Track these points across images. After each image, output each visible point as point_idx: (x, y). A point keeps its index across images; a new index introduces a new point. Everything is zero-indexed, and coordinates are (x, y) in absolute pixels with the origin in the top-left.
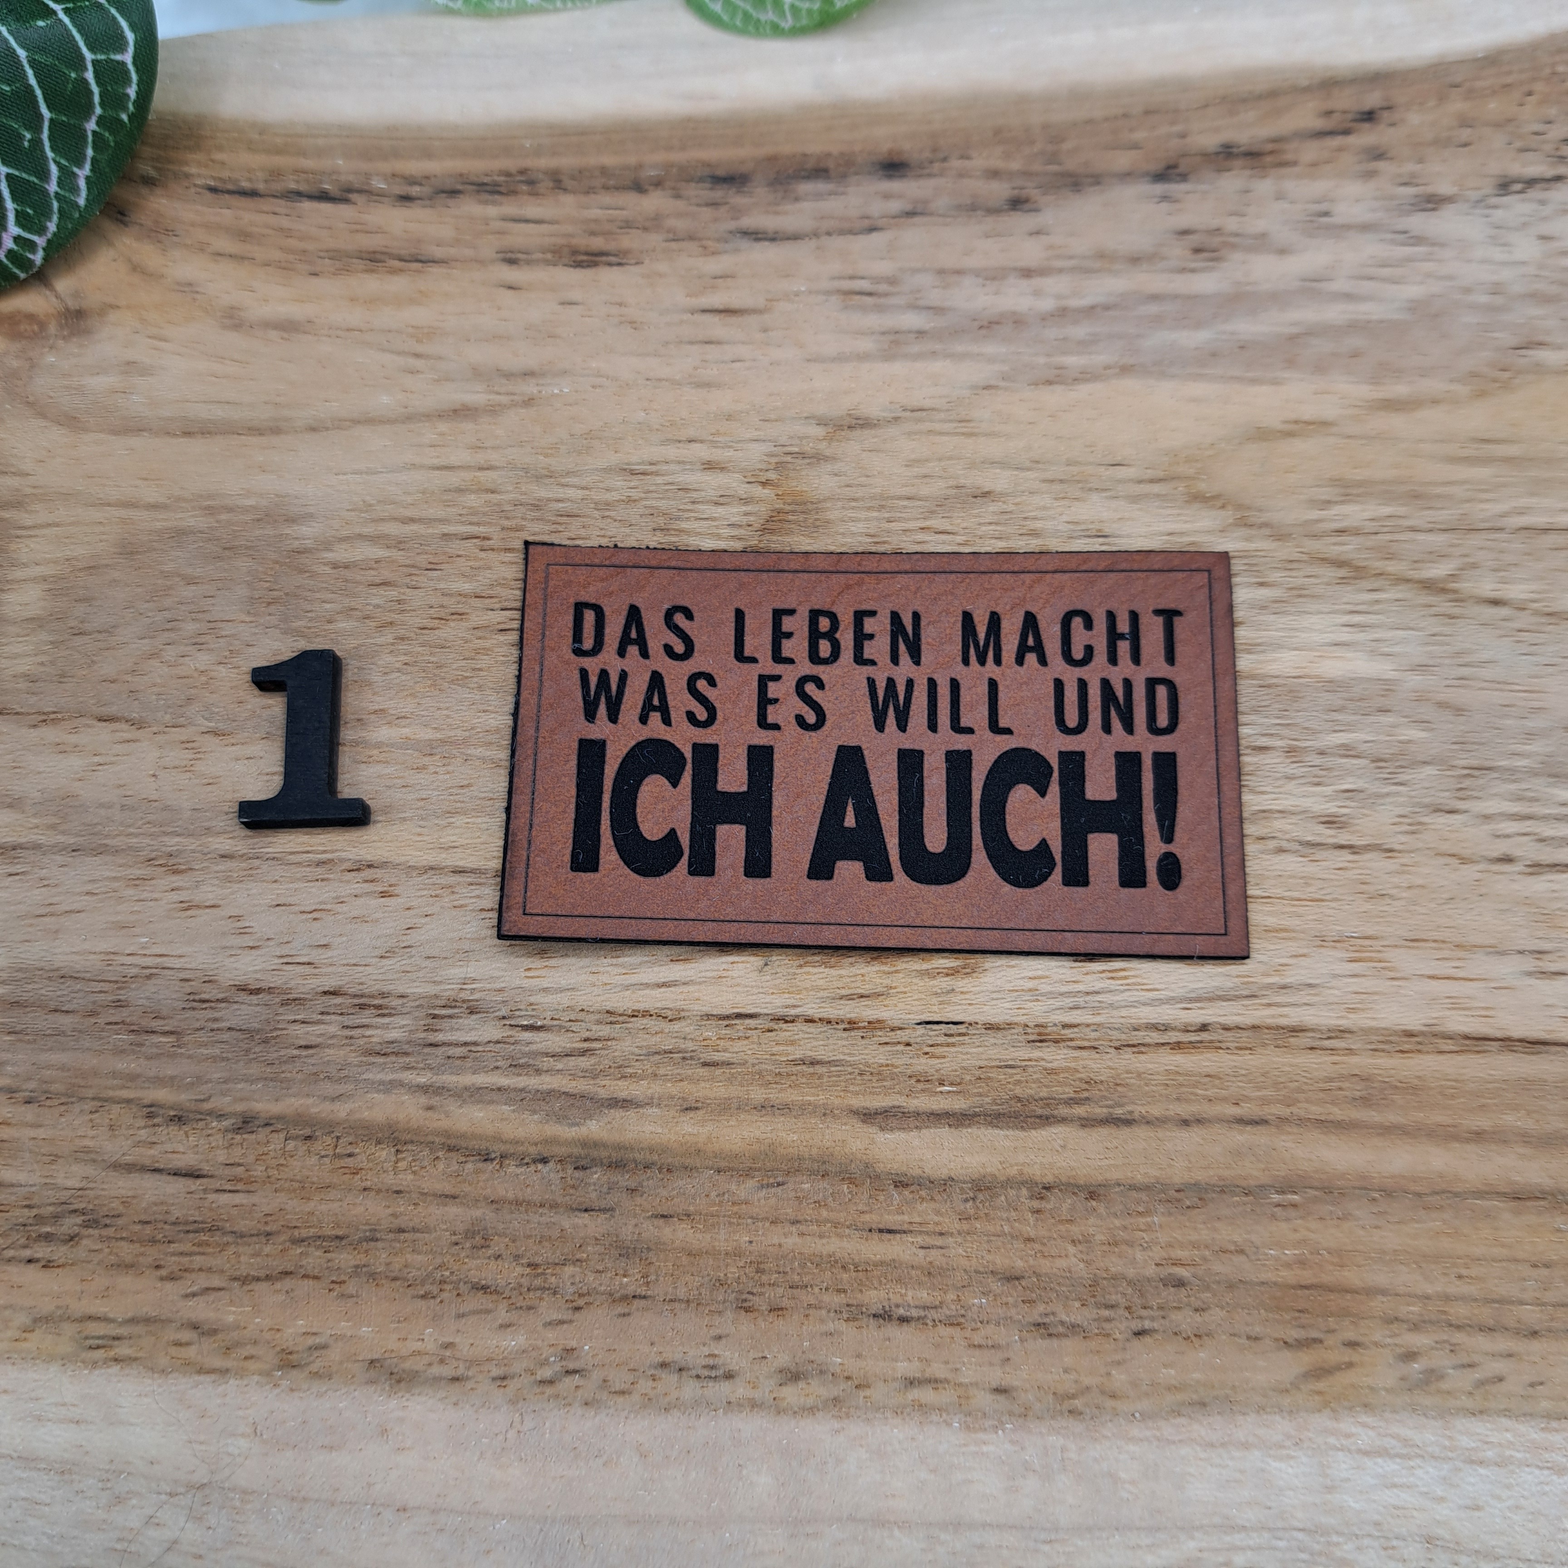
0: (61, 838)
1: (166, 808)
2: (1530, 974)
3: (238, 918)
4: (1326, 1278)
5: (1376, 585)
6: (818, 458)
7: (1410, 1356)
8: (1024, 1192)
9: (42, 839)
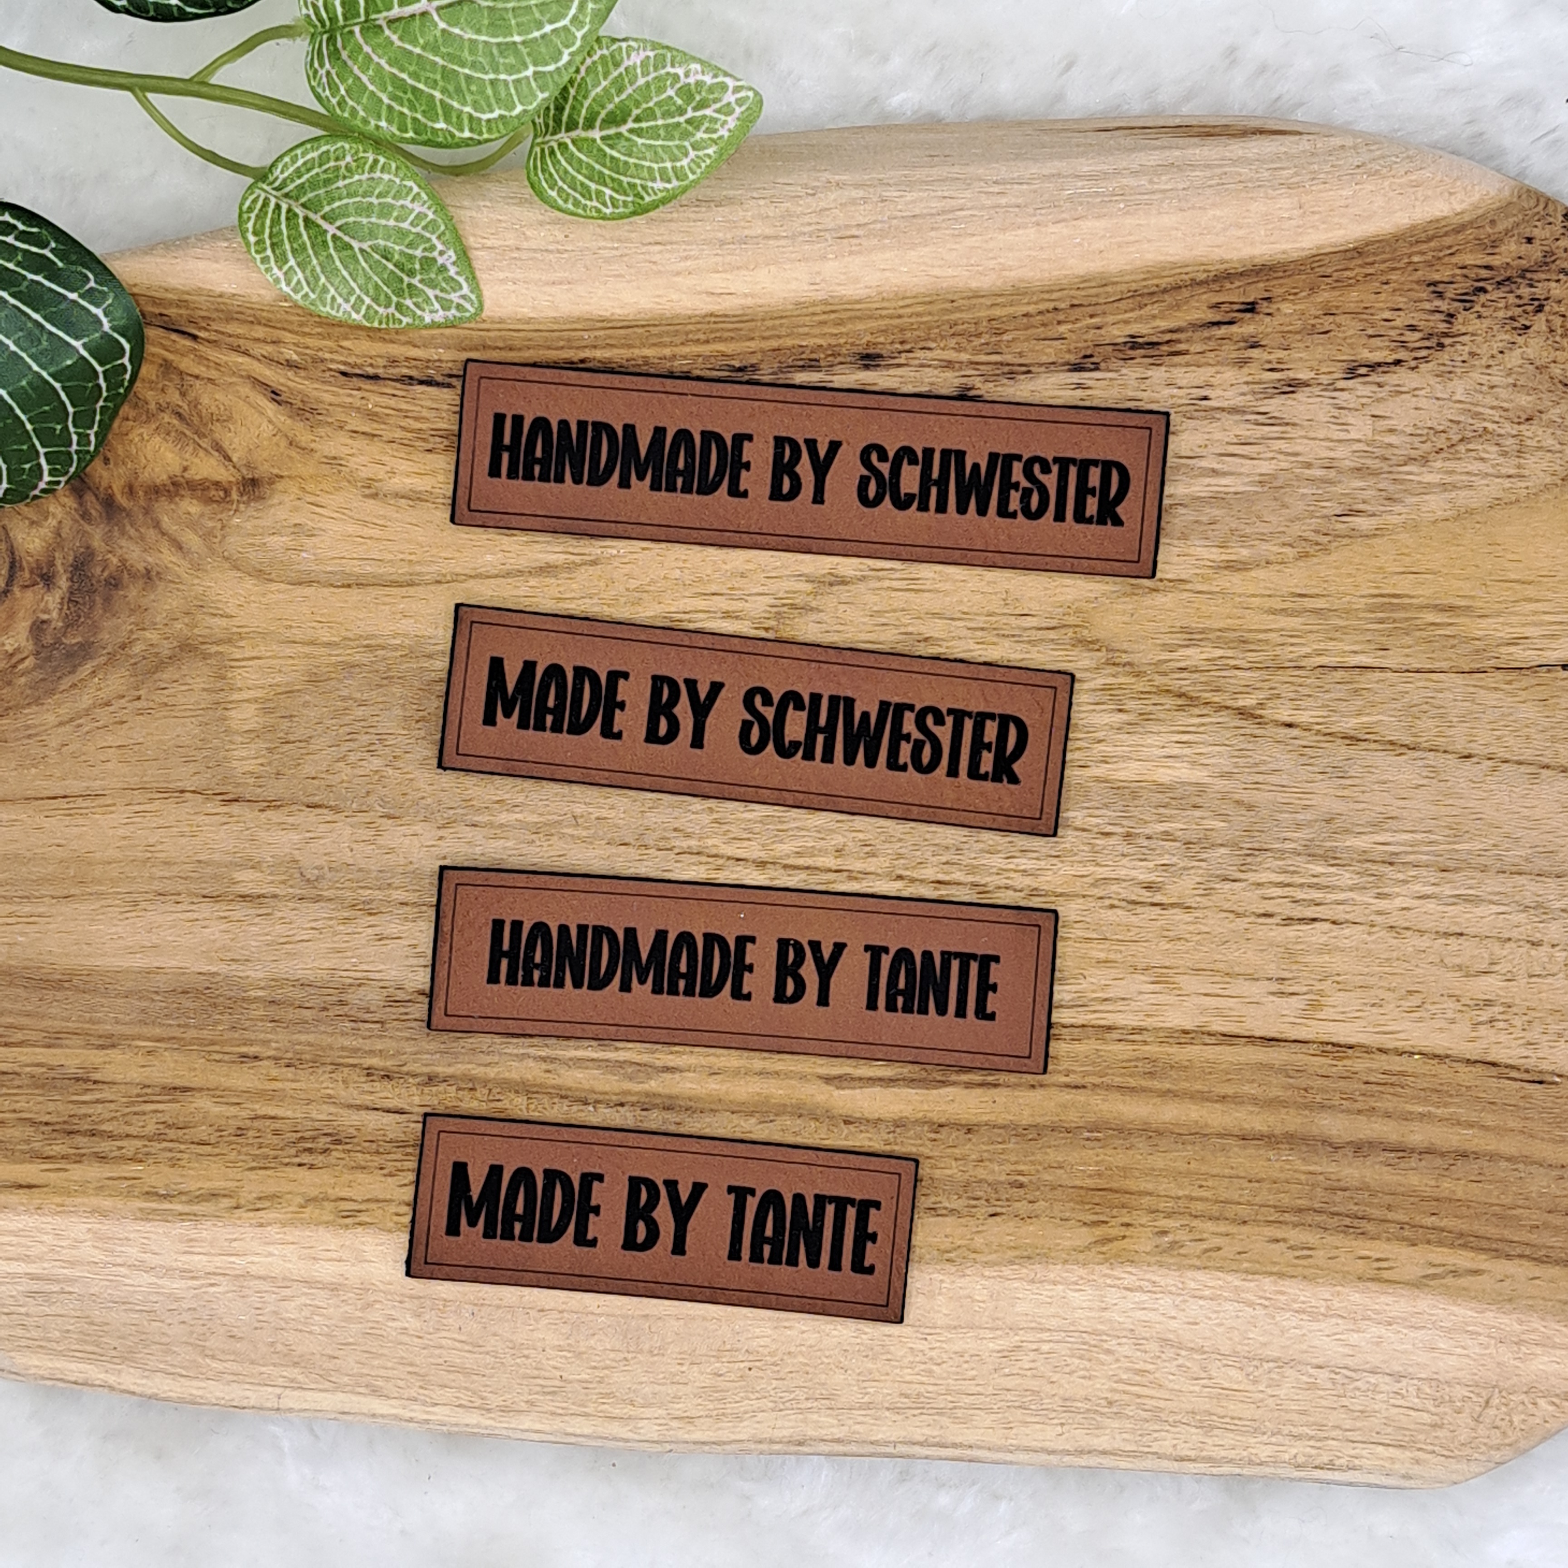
0: (291, 890)
1: (360, 870)
2: (1273, 994)
3: (415, 946)
4: (1115, 1185)
5: (1204, 712)
6: (806, 609)
7: (1164, 1233)
8: (926, 1128)
9: (278, 891)
